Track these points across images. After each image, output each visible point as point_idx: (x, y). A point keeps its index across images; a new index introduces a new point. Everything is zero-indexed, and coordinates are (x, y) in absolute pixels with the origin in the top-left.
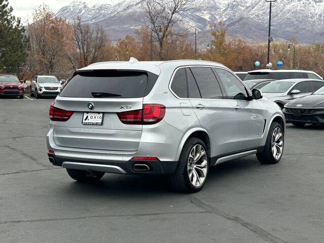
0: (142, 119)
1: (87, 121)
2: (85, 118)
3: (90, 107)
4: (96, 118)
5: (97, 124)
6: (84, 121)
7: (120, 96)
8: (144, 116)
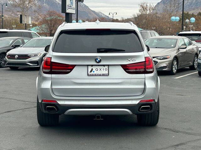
0: (145, 69)
1: (92, 73)
2: (90, 70)
3: (97, 61)
4: (102, 70)
5: (103, 75)
6: (89, 73)
7: (124, 51)
8: (147, 67)
